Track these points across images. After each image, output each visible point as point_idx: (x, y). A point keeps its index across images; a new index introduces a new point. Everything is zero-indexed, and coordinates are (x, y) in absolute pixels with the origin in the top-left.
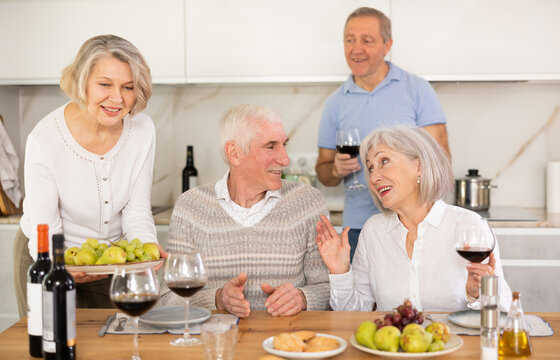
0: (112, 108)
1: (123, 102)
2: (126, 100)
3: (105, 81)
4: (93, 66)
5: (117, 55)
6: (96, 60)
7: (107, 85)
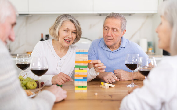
0: (68, 40)
1: (72, 38)
2: (73, 37)
3: (66, 29)
4: (62, 24)
5: (71, 21)
6: (63, 22)
7: (67, 31)
